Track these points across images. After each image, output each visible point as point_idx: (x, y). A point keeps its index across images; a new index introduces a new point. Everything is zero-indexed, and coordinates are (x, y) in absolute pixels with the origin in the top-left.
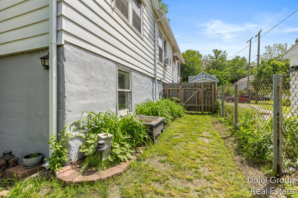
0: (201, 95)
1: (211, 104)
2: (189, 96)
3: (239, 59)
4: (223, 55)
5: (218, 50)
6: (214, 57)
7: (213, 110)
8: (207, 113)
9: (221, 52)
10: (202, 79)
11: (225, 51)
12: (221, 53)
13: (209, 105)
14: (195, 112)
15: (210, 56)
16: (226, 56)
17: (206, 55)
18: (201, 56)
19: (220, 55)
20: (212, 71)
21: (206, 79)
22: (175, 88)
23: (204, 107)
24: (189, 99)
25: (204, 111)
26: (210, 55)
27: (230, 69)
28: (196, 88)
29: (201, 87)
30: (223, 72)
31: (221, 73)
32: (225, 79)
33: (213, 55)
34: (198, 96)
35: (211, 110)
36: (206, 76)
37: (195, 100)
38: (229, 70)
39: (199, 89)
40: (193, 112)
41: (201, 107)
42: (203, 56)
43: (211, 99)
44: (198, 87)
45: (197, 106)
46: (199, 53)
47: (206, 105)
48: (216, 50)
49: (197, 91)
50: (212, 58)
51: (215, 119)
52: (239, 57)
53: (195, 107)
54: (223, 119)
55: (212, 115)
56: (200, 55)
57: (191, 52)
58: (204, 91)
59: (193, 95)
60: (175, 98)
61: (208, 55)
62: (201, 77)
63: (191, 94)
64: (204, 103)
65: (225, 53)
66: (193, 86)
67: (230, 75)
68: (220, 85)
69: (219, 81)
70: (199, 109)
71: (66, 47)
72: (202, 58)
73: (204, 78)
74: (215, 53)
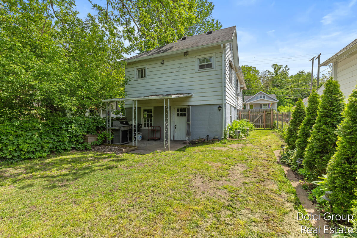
0: (264, 118)
1: (271, 123)
2: (256, 118)
3: (304, 74)
4: (284, 70)
5: (278, 64)
6: (273, 73)
7: (272, 127)
8: (268, 129)
9: (281, 66)
10: (259, 99)
11: (287, 66)
12: (281, 68)
13: (269, 124)
14: (259, 129)
15: (269, 72)
16: (287, 72)
17: (264, 71)
18: (258, 72)
19: (280, 71)
20: (271, 89)
21: (264, 99)
22: (246, 113)
23: (266, 125)
24: (255, 120)
25: (266, 127)
26: (268, 70)
27: (292, 86)
28: (260, 113)
29: (264, 112)
30: (284, 90)
31: (281, 91)
32: (286, 98)
33: (272, 70)
34: (261, 118)
35: (271, 127)
36: (264, 96)
37: (260, 121)
38: (291, 88)
39: (262, 114)
40: (258, 129)
41: (264, 125)
42: (260, 72)
43: (270, 120)
44: (262, 112)
45: (261, 124)
46: (255, 69)
47: (267, 124)
48: (276, 64)
49: (261, 115)
50: (271, 74)
51: (273, 131)
52: (303, 72)
53: (260, 125)
54: (277, 130)
55: (271, 129)
56: (257, 70)
57: (247, 68)
58: (266, 115)
59: (258, 117)
60: (246, 120)
61: (267, 71)
62: (259, 97)
63: (257, 117)
64: (266, 123)
65: (286, 68)
66: (258, 111)
67: (292, 93)
68: (280, 105)
69: (279, 101)
70: (262, 126)
71: (227, 104)
72: (260, 74)
73: (262, 98)
74: (275, 68)
